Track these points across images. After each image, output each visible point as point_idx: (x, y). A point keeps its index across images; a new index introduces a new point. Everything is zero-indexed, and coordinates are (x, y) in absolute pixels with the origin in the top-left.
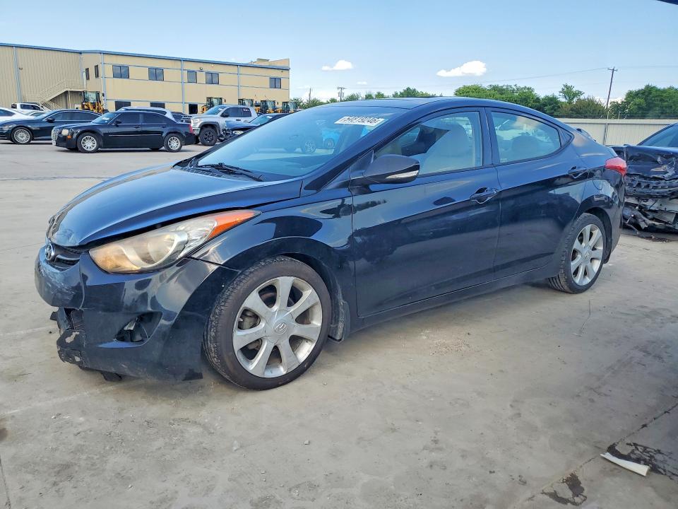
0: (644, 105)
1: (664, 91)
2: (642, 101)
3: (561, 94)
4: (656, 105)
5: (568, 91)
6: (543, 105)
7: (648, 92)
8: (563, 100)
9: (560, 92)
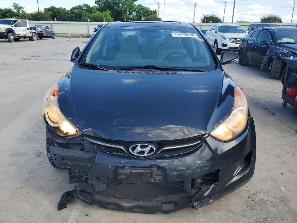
0: (53, 15)
1: (59, 9)
2: (51, 12)
3: (13, 7)
4: (57, 15)
5: (16, 6)
6: (5, 13)
7: (52, 9)
8: (15, 11)
9: (12, 7)
